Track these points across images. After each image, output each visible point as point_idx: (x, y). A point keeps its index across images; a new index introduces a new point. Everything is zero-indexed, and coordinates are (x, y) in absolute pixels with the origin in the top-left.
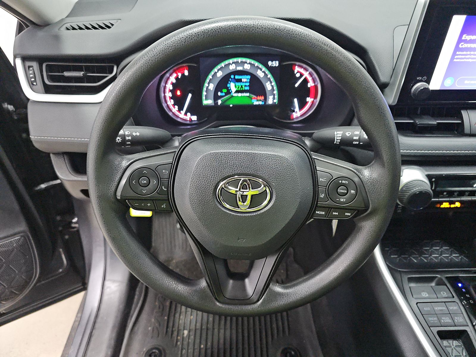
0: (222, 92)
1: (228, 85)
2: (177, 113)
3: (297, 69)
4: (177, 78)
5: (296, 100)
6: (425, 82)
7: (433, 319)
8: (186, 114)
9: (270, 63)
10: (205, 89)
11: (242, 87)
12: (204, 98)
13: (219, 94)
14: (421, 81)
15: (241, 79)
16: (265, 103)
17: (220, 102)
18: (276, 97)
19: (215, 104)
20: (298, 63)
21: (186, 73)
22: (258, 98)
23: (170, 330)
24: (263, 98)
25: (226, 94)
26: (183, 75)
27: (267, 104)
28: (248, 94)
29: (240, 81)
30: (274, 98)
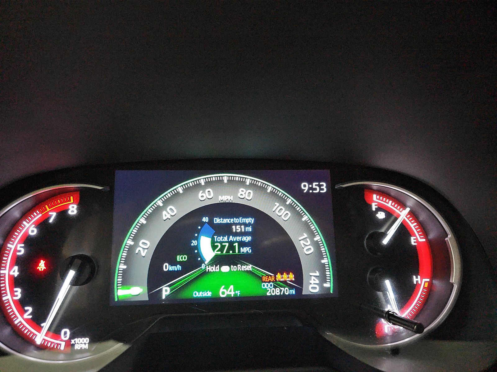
0: (174, 263)
1: (194, 243)
2: (29, 329)
3: (376, 200)
4: (43, 225)
5: (388, 283)
8: (55, 331)
9: (305, 187)
10: (123, 254)
11: (231, 247)
12: (118, 279)
13: (167, 267)
15: (229, 225)
16: (299, 291)
17: (166, 291)
18: (329, 273)
19: (149, 296)
20: (375, 185)
21: (73, 210)
22: (279, 276)
24: (292, 276)
25: (187, 267)
26: (63, 214)
27: (304, 293)
28: (249, 267)
29: (226, 230)
30: (323, 278)
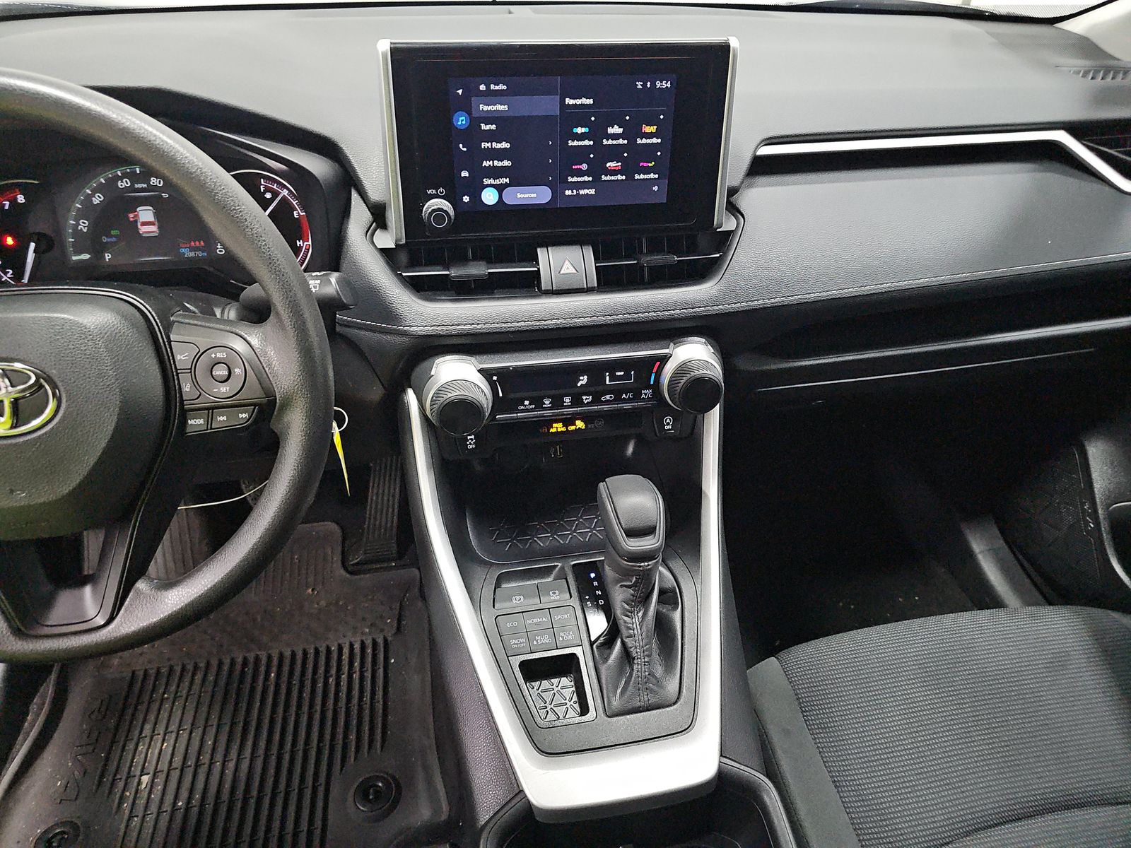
0: (109, 235)
3: (263, 184)
6: (445, 199)
7: (518, 642)
10: (69, 231)
13: (105, 239)
14: (436, 196)
16: (209, 253)
17: (107, 255)
21: (20, 200)
22: (192, 243)
23: (108, 779)
24: (202, 244)
26: (13, 203)
27: (214, 255)
